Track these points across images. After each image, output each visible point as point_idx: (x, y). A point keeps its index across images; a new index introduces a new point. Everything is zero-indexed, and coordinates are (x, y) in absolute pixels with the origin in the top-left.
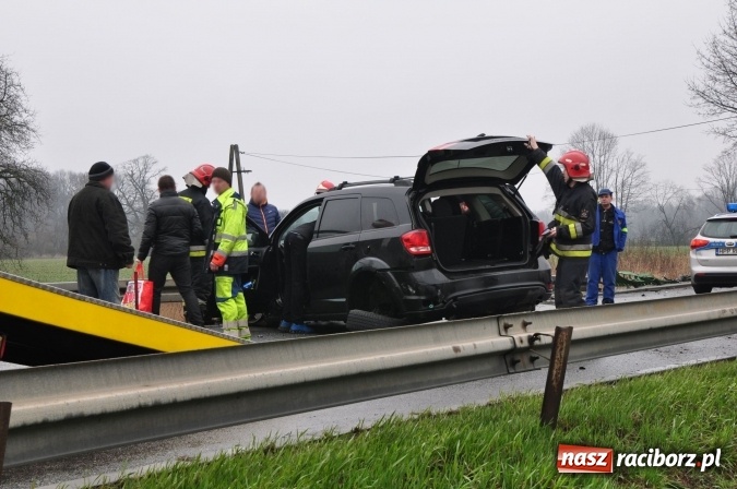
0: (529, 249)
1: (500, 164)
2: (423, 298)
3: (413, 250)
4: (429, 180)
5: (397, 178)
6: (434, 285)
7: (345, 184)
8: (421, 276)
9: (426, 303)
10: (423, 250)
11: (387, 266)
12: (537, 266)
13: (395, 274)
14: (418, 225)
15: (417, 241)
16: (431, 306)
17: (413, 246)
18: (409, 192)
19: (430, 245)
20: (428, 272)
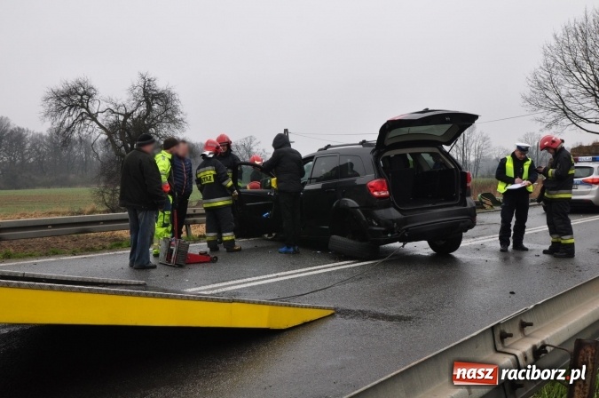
0: (460, 192)
1: (438, 131)
2: (383, 229)
3: (376, 193)
4: (388, 143)
5: (364, 141)
6: (392, 220)
7: (329, 146)
8: (381, 213)
9: (385, 233)
10: (383, 194)
11: (357, 205)
12: (466, 205)
13: (362, 211)
14: (379, 175)
15: (379, 187)
16: (389, 235)
17: (376, 191)
18: (373, 151)
19: (389, 190)
20: (387, 210)
